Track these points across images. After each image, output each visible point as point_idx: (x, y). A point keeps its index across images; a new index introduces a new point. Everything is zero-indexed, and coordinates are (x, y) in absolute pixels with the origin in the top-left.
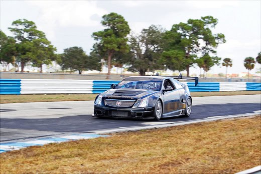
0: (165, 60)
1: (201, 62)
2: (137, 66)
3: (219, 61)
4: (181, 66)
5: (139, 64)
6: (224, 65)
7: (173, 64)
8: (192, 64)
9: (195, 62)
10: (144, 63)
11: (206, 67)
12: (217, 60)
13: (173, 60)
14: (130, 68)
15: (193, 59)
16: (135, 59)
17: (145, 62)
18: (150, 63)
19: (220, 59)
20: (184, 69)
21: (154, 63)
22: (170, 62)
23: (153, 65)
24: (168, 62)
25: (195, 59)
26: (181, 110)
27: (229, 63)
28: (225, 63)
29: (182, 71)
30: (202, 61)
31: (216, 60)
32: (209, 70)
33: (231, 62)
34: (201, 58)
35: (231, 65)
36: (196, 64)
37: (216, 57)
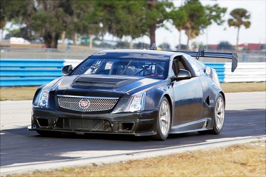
0: (102, 14)
1: (181, 18)
2: (39, 26)
3: (222, 14)
4: (137, 27)
5: (44, 21)
6: (231, 23)
7: (118, 22)
8: (161, 21)
9: (167, 17)
10: (54, 20)
11: (193, 28)
12: (217, 13)
13: (121, 12)
14: (22, 29)
15: (163, 11)
16: (35, 9)
17: (57, 16)
18: (68, 19)
19: (224, 10)
20: (143, 32)
21: (76, 20)
22: (112, 18)
23: (75, 24)
24: (107, 16)
25: (168, 10)
26: (205, 120)
27: (244, 20)
28: (235, 20)
29: (138, 36)
30: (185, 15)
31: (214, 13)
32: (197, 34)
33: (248, 17)
34: (181, 9)
35: (248, 25)
36: (171, 21)
37: (216, 6)
